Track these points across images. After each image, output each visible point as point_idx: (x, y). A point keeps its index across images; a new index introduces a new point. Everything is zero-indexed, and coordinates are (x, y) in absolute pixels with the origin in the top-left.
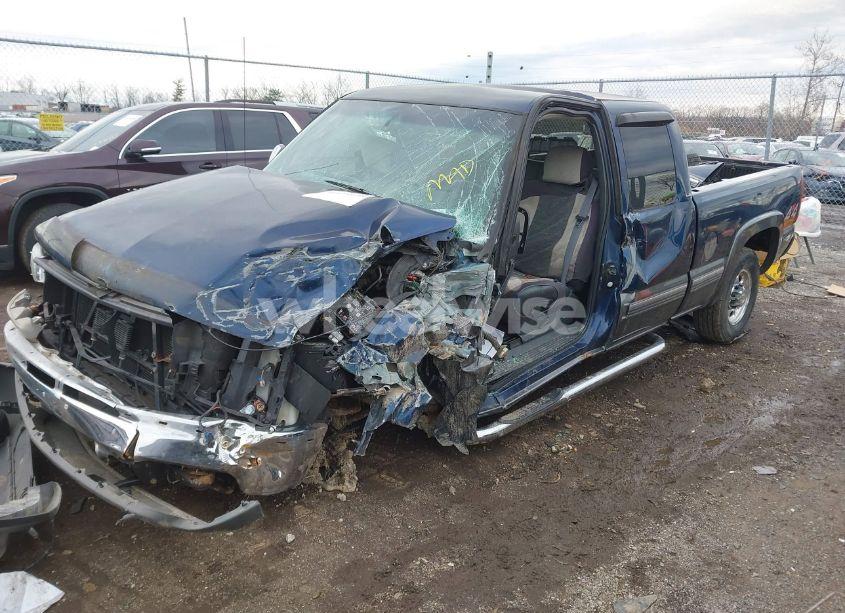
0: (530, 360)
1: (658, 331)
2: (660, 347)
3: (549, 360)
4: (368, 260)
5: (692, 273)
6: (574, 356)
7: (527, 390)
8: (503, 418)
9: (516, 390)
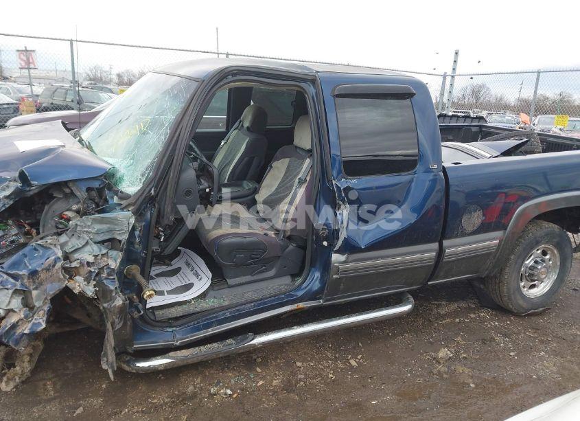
0: (227, 303)
1: (410, 292)
2: (406, 308)
3: (249, 305)
4: (7, 197)
5: (446, 243)
6: (282, 305)
7: (210, 331)
8: (172, 354)
9: (198, 329)
